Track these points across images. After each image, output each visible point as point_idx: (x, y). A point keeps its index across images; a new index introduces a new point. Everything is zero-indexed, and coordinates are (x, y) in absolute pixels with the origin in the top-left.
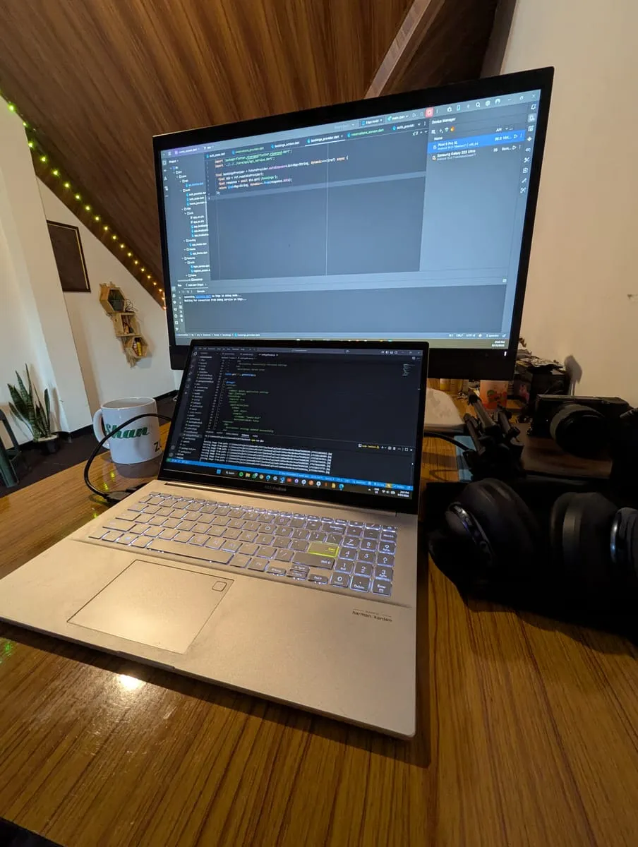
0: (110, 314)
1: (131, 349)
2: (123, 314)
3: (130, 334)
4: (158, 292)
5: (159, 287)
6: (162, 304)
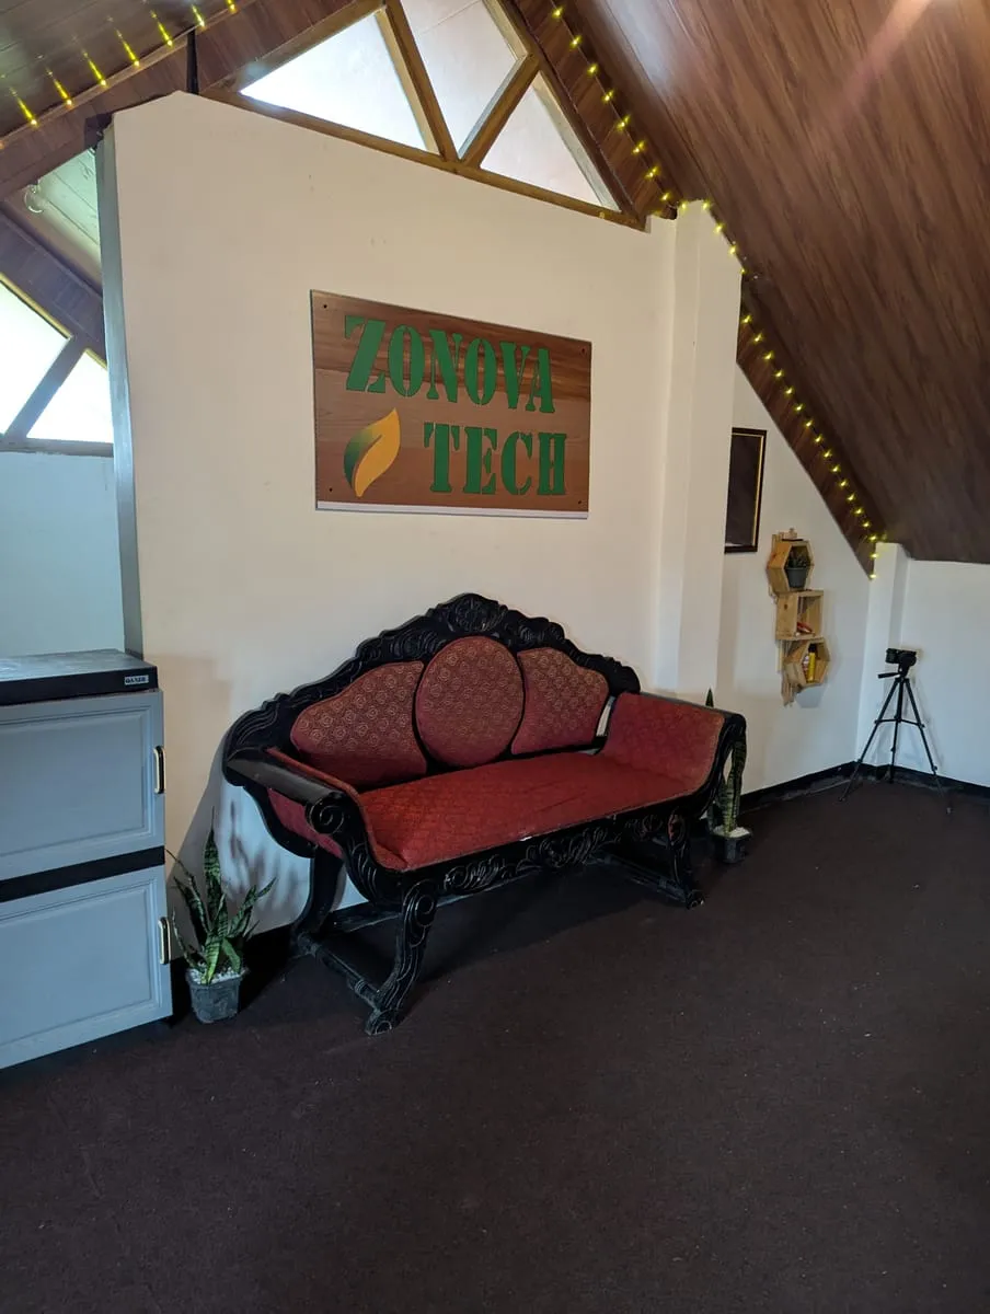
0: (777, 593)
1: (799, 667)
2: (803, 594)
3: (805, 637)
4: (868, 541)
5: (871, 531)
6: (868, 567)
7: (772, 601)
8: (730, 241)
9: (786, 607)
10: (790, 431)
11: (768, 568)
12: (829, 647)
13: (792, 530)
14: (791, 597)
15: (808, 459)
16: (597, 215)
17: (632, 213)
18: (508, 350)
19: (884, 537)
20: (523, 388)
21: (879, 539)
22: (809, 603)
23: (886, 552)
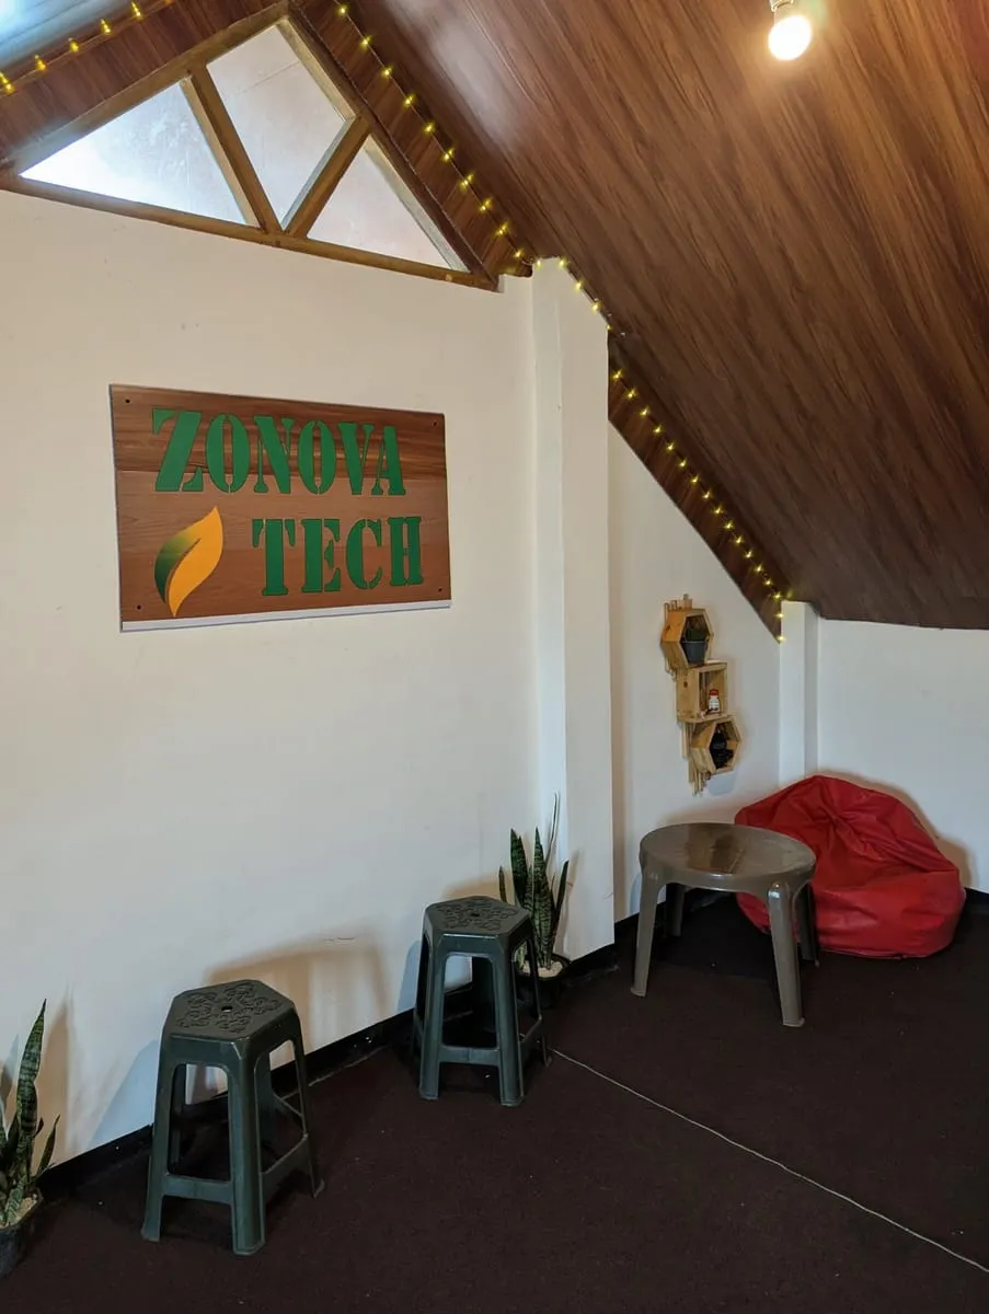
0: (674, 668)
2: (704, 669)
3: (710, 718)
4: (772, 599)
5: (775, 589)
6: (775, 628)
7: (670, 677)
8: (593, 298)
9: (686, 684)
10: (675, 488)
11: (662, 642)
12: (739, 725)
13: (686, 596)
14: (690, 673)
15: (699, 518)
16: (443, 278)
17: (482, 270)
18: (348, 431)
19: (789, 595)
20: (367, 470)
21: (784, 597)
22: (712, 683)
23: (792, 611)
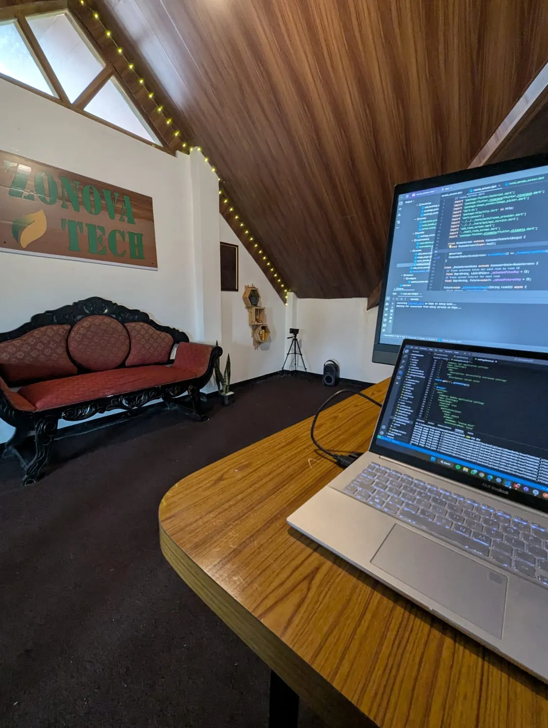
0: (248, 308)
1: (258, 335)
2: (257, 308)
3: (259, 324)
4: (284, 292)
5: (285, 288)
6: (285, 301)
7: (246, 310)
8: (212, 166)
9: (251, 312)
10: (248, 246)
11: (243, 297)
12: (270, 327)
13: (252, 285)
14: (253, 309)
15: (257, 259)
16: (151, 145)
17: (170, 146)
18: (107, 194)
19: (290, 291)
20: (117, 211)
21: (288, 291)
22: (259, 311)
23: (290, 295)
